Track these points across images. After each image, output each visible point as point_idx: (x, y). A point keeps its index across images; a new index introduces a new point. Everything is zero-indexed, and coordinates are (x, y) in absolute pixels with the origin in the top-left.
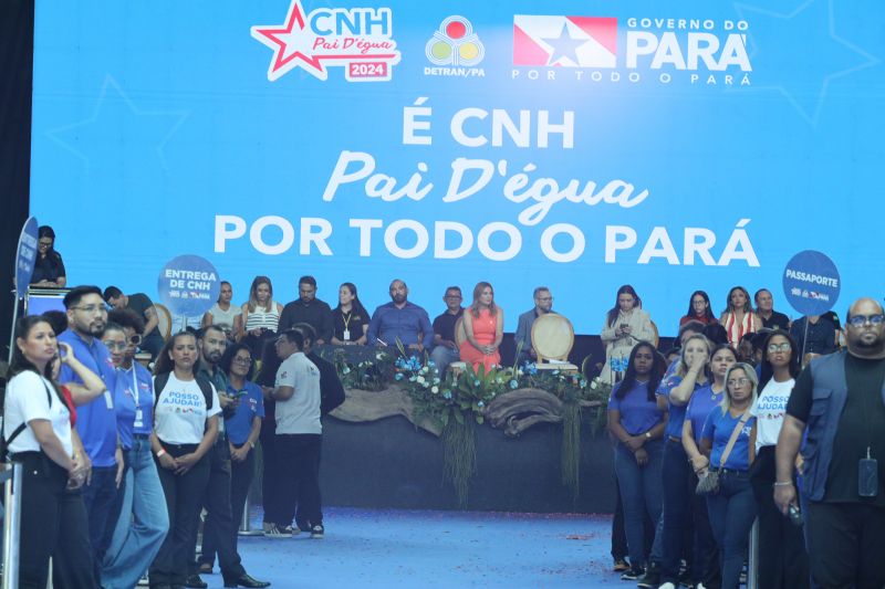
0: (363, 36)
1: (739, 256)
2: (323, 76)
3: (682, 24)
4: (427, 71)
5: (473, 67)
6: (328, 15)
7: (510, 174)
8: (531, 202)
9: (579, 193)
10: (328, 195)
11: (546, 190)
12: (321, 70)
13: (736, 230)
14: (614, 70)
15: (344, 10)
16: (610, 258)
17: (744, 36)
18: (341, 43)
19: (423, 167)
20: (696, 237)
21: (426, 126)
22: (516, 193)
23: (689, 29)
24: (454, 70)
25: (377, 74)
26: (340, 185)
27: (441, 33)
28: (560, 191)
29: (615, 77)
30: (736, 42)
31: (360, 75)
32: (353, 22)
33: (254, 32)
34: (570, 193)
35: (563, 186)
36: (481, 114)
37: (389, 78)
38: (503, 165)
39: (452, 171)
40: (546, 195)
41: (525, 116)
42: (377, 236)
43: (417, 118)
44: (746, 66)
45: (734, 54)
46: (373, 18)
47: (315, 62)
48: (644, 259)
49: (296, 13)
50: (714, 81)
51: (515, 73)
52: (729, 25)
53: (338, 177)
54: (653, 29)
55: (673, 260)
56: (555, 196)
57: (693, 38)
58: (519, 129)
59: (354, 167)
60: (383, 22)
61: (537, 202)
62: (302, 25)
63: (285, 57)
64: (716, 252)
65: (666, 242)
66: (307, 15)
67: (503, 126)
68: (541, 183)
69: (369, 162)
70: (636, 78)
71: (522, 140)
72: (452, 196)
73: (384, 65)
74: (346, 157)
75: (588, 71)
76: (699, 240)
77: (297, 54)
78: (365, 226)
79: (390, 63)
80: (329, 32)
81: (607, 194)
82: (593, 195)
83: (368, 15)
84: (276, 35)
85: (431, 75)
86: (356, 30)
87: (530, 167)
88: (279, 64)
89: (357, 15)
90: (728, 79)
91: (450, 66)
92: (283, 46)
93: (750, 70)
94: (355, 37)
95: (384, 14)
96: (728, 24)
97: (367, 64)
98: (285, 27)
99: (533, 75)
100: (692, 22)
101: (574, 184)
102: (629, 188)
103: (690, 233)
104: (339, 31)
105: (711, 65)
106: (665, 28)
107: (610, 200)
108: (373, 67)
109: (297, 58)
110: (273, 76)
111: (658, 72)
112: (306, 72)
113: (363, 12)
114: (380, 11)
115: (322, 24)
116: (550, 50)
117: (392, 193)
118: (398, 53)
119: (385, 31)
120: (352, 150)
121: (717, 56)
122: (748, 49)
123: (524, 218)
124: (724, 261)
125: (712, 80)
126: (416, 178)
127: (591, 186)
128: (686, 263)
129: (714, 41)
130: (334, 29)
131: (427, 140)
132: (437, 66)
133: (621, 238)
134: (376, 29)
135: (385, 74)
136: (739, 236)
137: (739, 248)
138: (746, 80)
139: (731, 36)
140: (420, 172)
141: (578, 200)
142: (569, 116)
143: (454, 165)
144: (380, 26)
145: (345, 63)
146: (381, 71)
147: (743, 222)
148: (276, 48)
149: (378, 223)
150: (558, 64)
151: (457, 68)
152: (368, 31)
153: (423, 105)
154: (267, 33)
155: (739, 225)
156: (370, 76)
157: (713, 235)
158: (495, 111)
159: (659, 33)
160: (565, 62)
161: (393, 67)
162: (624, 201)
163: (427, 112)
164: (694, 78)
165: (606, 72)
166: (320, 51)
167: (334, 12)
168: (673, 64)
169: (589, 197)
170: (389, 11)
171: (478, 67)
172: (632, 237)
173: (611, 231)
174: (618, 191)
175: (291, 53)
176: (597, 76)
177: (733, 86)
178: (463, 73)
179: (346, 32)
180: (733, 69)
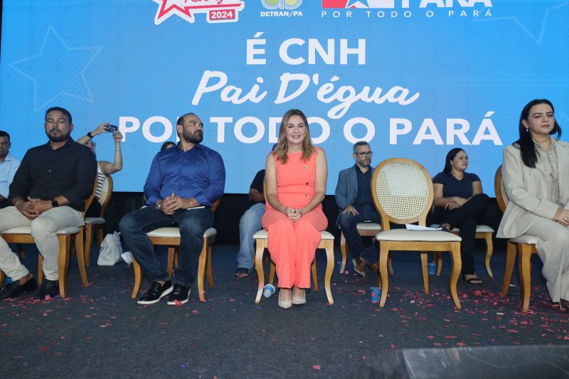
1: (487, 137)
2: (191, 20)
4: (263, 14)
5: (294, 10)
7: (321, 83)
8: (336, 102)
9: (370, 95)
10: (196, 101)
11: (347, 94)
12: (189, 15)
13: (484, 120)
14: (392, 9)
16: (393, 141)
19: (260, 80)
20: (455, 125)
21: (262, 51)
22: (326, 96)
24: (281, 12)
25: (229, 18)
26: (204, 94)
28: (356, 94)
29: (394, 14)
31: (217, 19)
34: (364, 95)
35: (358, 91)
36: (300, 42)
37: (236, 19)
38: (316, 78)
39: (281, 82)
40: (347, 97)
41: (331, 43)
42: (229, 128)
43: (256, 47)
44: (488, 4)
47: (186, 11)
48: (417, 141)
50: (465, 14)
51: (324, 13)
53: (202, 89)
55: (439, 141)
56: (353, 98)
58: (326, 50)
59: (213, 81)
61: (340, 103)
63: (166, 8)
64: (470, 135)
65: (433, 128)
67: (316, 51)
68: (343, 89)
69: (223, 77)
70: (409, 15)
71: (329, 59)
72: (281, 99)
73: (233, 11)
74: (208, 75)
75: (375, 11)
76: (458, 127)
77: (174, 6)
78: (221, 122)
79: (237, 10)
81: (390, 97)
82: (380, 97)
85: (265, 17)
87: (335, 78)
88: (162, 13)
90: (476, 13)
91: (278, 10)
92: (165, 1)
93: (491, 6)
97: (222, 11)
99: (336, 14)
101: (367, 89)
102: (406, 92)
103: (450, 123)
105: (463, 3)
107: (392, 100)
108: (226, 13)
109: (174, 9)
110: (158, 21)
111: (424, 10)
112: (180, 18)
117: (239, 99)
118: (242, 3)
120: (212, 69)
123: (331, 114)
124: (476, 142)
125: (463, 14)
126: (256, 88)
127: (378, 91)
128: (448, 143)
131: (263, 62)
132: (270, 10)
133: (400, 126)
135: (233, 17)
136: (487, 123)
137: (487, 132)
138: (488, 13)
140: (259, 84)
141: (369, 100)
142: (362, 43)
143: (282, 78)
145: (207, 11)
146: (231, 15)
147: (489, 114)
148: (161, 2)
149: (230, 120)
150: (354, 7)
151: (283, 11)
153: (261, 37)
155: (486, 116)
156: (224, 19)
157: (468, 123)
158: (310, 40)
160: (358, 5)
161: (239, 12)
162: (401, 100)
163: (263, 42)
164: (451, 13)
165: (387, 11)
166: (190, 3)
168: (435, 4)
169: (377, 98)
171: (298, 10)
172: (408, 126)
173: (394, 122)
174: (399, 93)
175: (171, 5)
176: (381, 14)
177: (479, 17)
178: (287, 15)
180: (479, 6)
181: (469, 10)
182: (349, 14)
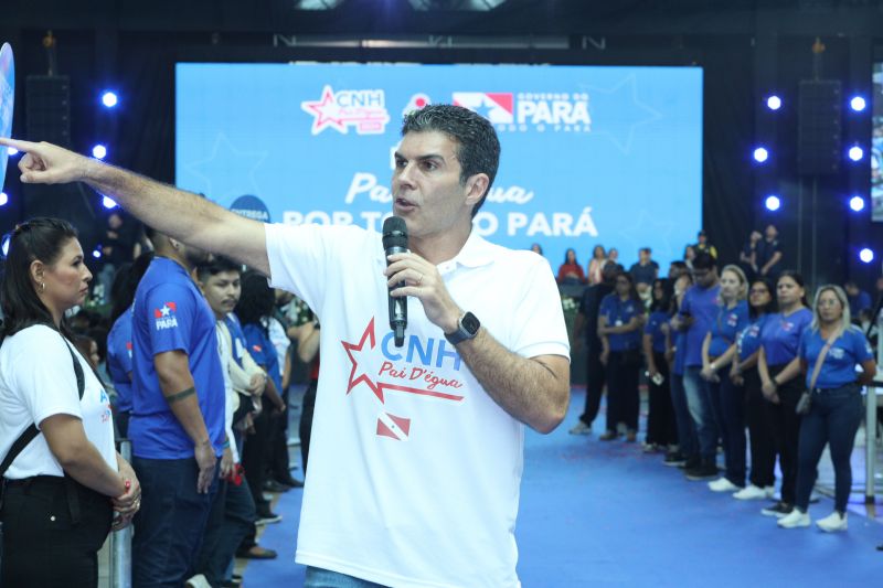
0: (367, 107)
1: (585, 229)
2: (344, 130)
3: (550, 96)
6: (345, 95)
10: (349, 199)
13: (583, 215)
14: (511, 124)
15: (356, 92)
16: (511, 232)
17: (585, 103)
18: (354, 111)
20: (560, 219)
23: (553, 100)
25: (376, 129)
26: (357, 194)
27: (413, 104)
29: (513, 128)
30: (581, 106)
32: (361, 99)
33: (304, 106)
37: (382, 131)
44: (587, 121)
45: (580, 114)
46: (372, 96)
47: (340, 122)
48: (531, 233)
49: (328, 95)
50: (569, 130)
53: (355, 189)
54: (533, 100)
55: (548, 232)
57: (556, 105)
59: (364, 183)
60: (379, 99)
62: (332, 101)
63: (321, 120)
64: (572, 227)
65: (544, 222)
66: (334, 95)
69: (372, 178)
70: (523, 128)
73: (380, 124)
74: (359, 177)
76: (562, 220)
77: (329, 119)
78: (371, 217)
79: (384, 122)
80: (347, 105)
81: (509, 195)
82: (501, 196)
83: (370, 95)
84: (317, 108)
86: (363, 103)
88: (319, 124)
89: (363, 97)
90: (577, 128)
92: (321, 113)
93: (589, 123)
94: (362, 107)
95: (379, 94)
96: (576, 96)
98: (322, 102)
100: (555, 95)
102: (522, 191)
103: (557, 217)
104: (353, 105)
105: (567, 120)
106: (540, 99)
107: (510, 199)
108: (374, 125)
109: (329, 121)
110: (315, 131)
111: (536, 125)
113: (366, 93)
114: (377, 92)
117: (386, 197)
118: (388, 117)
119: (379, 104)
120: (363, 171)
121: (570, 115)
122: (589, 110)
124: (577, 232)
125: (567, 129)
127: (500, 191)
128: (555, 234)
129: (568, 106)
133: (517, 220)
134: (375, 103)
135: (379, 128)
136: (585, 217)
137: (585, 225)
138: (587, 129)
139: (578, 103)
144: (377, 101)
145: (357, 123)
146: (377, 127)
147: (587, 209)
148: (317, 115)
149: (378, 215)
152: (370, 104)
154: (312, 107)
155: (585, 211)
157: (570, 217)
159: (536, 102)
162: (519, 199)
164: (557, 128)
165: (507, 126)
166: (343, 116)
167: (350, 93)
168: (545, 120)
170: (382, 92)
172: (524, 219)
173: (512, 216)
174: (516, 194)
175: (326, 117)
177: (580, 132)
179: (357, 104)
180: (580, 123)
181: (572, 126)
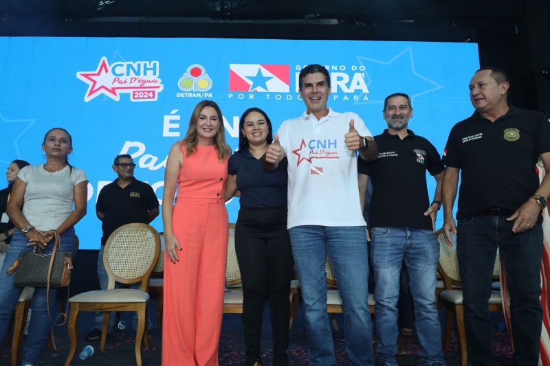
0: (142, 76)
2: (117, 99)
3: (327, 68)
4: (179, 95)
5: (205, 92)
6: (122, 65)
12: (116, 95)
14: (288, 94)
15: (132, 63)
17: (363, 74)
18: (129, 81)
21: (177, 126)
24: (194, 94)
25: (149, 97)
27: (188, 74)
29: (289, 97)
30: (358, 77)
31: (139, 98)
32: (136, 69)
33: (79, 75)
37: (156, 99)
41: (236, 119)
43: (172, 122)
44: (366, 90)
45: (358, 84)
46: (148, 66)
47: (113, 91)
49: (104, 65)
51: (230, 95)
52: (354, 68)
58: (232, 127)
59: (132, 150)
60: (154, 69)
62: (107, 71)
63: (95, 89)
66: (110, 65)
69: (142, 147)
73: (154, 92)
74: (128, 145)
75: (273, 94)
77: (103, 87)
79: (157, 91)
80: (122, 74)
83: (145, 65)
84: (91, 77)
85: (180, 97)
86: (138, 73)
88: (92, 92)
89: (139, 65)
91: (192, 92)
92: (95, 82)
93: (368, 92)
94: (137, 77)
95: (155, 65)
97: (143, 92)
98: (97, 72)
100: (333, 67)
104: (128, 74)
105: (345, 90)
108: (147, 93)
109: (103, 89)
110: (87, 99)
112: (107, 97)
113: (142, 63)
114: (152, 63)
115: (119, 70)
116: (251, 83)
117: (155, 165)
118: (162, 86)
119: (155, 74)
120: (132, 140)
121: (348, 85)
122: (366, 81)
125: (346, 98)
129: (346, 77)
130: (125, 73)
131: (177, 134)
132: (184, 92)
134: (150, 73)
135: (153, 97)
138: (366, 98)
139: (356, 74)
144: (152, 71)
145: (131, 91)
146: (151, 96)
148: (91, 84)
150: (256, 91)
151: (196, 93)
152: (145, 74)
153: (175, 114)
154: (86, 76)
156: (145, 98)
160: (260, 89)
161: (159, 93)
163: (178, 118)
164: (335, 97)
165: (284, 95)
166: (117, 85)
167: (125, 64)
170: (157, 63)
171: (208, 92)
175: (99, 86)
176: (278, 97)
177: (359, 101)
178: (200, 96)
179: (132, 74)
180: (358, 92)
181: (350, 95)
182: (251, 96)
